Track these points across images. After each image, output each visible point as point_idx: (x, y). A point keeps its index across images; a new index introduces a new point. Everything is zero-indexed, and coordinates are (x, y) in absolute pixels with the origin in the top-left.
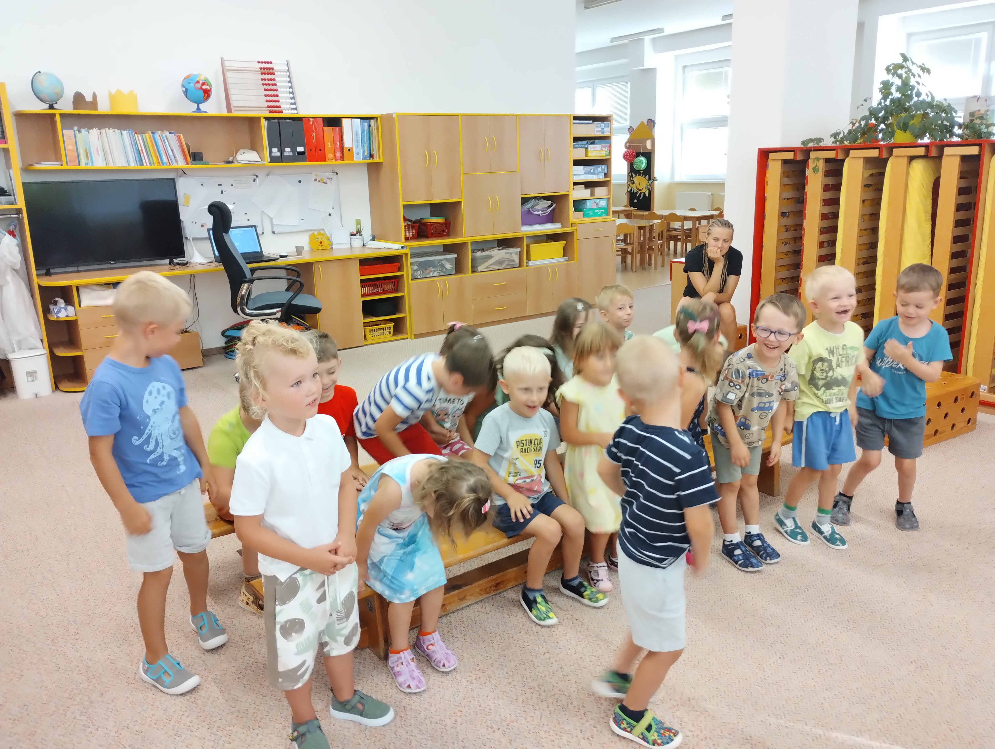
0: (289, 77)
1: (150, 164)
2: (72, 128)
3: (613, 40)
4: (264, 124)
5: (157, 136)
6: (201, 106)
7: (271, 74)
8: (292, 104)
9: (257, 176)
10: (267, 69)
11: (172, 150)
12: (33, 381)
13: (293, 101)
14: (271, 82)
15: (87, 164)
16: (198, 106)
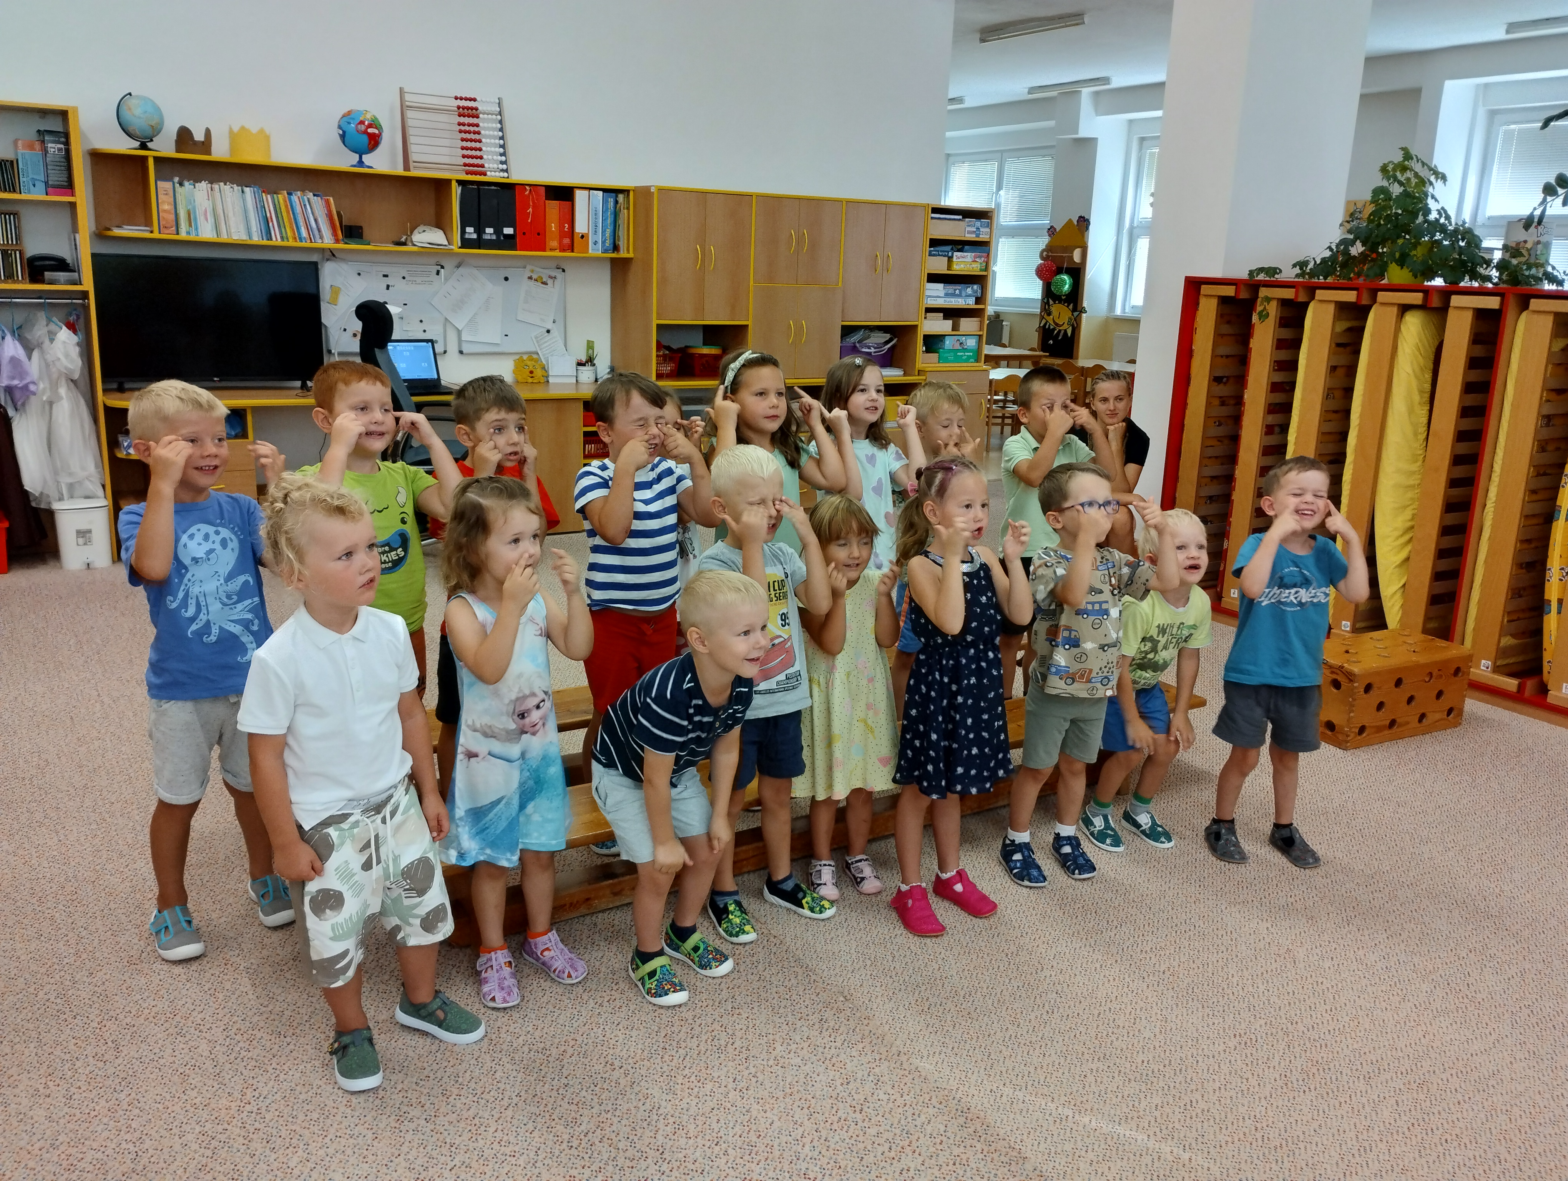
0: (501, 122)
1: (282, 238)
2: (170, 179)
3: (1032, 90)
4: (456, 191)
5: (295, 198)
6: (365, 158)
7: (473, 116)
8: (502, 163)
9: (442, 267)
10: (468, 108)
11: (316, 220)
12: (85, 544)
13: (503, 158)
14: (472, 129)
15: (188, 233)
16: (361, 157)
